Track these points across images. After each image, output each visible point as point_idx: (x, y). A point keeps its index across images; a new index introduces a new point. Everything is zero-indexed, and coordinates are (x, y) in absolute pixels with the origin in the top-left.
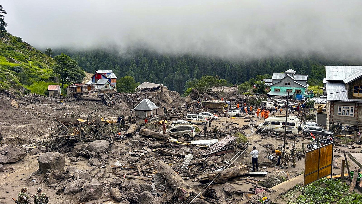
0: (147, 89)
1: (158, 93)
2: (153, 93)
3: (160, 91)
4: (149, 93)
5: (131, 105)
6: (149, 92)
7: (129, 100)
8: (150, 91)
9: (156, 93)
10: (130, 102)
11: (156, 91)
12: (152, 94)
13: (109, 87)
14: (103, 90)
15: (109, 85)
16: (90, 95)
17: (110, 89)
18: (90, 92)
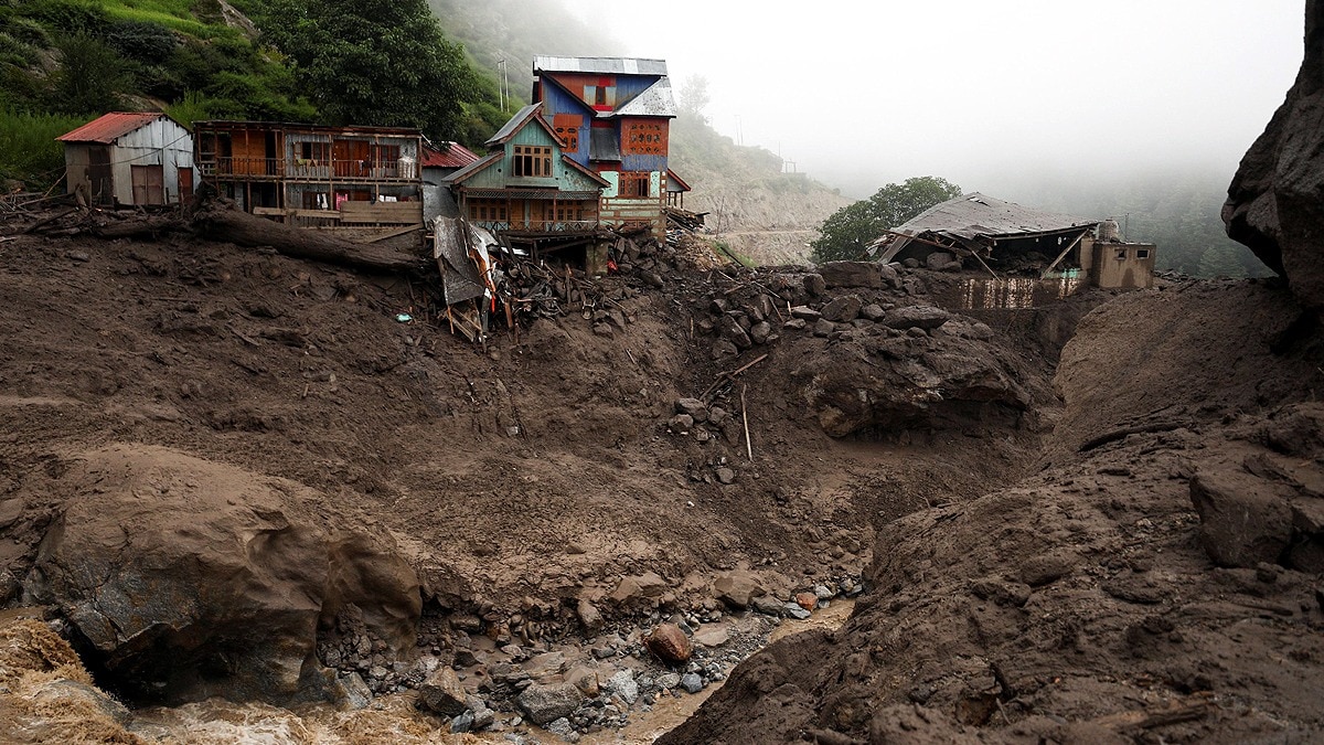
0: (947, 241)
1: (1045, 296)
2: (991, 284)
3: (1072, 278)
4: (955, 277)
5: (712, 358)
6: (952, 270)
7: (715, 310)
8: (970, 265)
9: (1019, 294)
10: (715, 332)
11: (1034, 274)
12: (980, 293)
13: (547, 171)
14: (480, 191)
15: (547, 151)
16: (334, 215)
17: (558, 197)
18: (341, 191)
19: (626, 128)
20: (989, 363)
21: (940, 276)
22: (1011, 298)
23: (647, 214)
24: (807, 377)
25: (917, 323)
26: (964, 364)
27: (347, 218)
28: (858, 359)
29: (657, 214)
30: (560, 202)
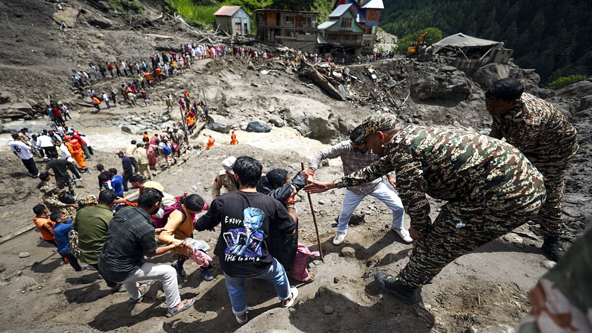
1: (478, 64)
2: (464, 61)
13: (350, 26)
14: (332, 32)
15: (351, 19)
16: (295, 38)
17: (352, 34)
18: (296, 31)
19: (368, 12)
20: (466, 82)
21: (451, 58)
22: (469, 65)
23: (370, 39)
24: (418, 85)
25: (449, 71)
26: (460, 82)
27: (298, 39)
28: (432, 80)
29: (372, 39)
30: (353, 35)
